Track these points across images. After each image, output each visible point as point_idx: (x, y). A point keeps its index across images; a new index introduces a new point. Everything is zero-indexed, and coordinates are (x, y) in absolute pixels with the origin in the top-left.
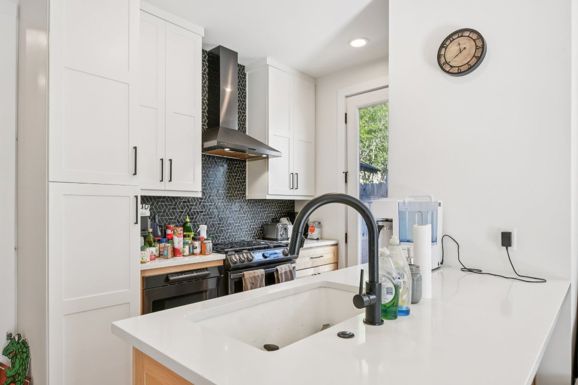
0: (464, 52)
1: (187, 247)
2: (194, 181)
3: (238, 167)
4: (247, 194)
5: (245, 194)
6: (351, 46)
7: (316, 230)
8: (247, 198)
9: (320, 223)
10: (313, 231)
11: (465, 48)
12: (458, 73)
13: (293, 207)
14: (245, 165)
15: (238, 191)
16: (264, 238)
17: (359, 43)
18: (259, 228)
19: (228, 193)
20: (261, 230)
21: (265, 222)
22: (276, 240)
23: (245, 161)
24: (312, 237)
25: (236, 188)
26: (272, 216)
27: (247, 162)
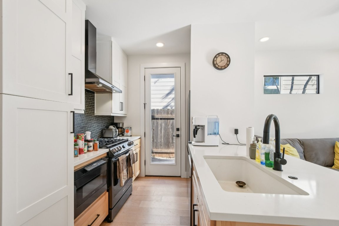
0: (223, 62)
1: (86, 147)
2: (81, 103)
3: (91, 96)
4: (95, 112)
5: (94, 112)
6: (157, 46)
7: (130, 131)
8: (95, 115)
9: (131, 128)
10: (127, 132)
11: (223, 60)
12: (221, 69)
13: (113, 120)
14: (94, 96)
15: (91, 110)
16: (103, 138)
17: (160, 45)
18: (100, 131)
19: (86, 112)
20: (101, 133)
21: (103, 128)
22: (112, 138)
23: (94, 93)
24: (127, 135)
25: (90, 108)
26: (106, 125)
27: (95, 94)
